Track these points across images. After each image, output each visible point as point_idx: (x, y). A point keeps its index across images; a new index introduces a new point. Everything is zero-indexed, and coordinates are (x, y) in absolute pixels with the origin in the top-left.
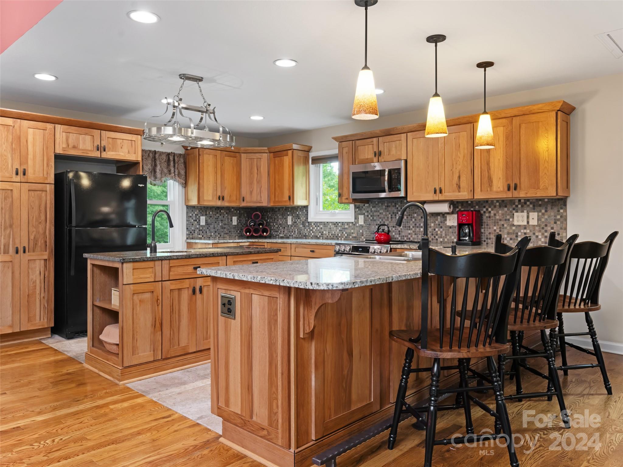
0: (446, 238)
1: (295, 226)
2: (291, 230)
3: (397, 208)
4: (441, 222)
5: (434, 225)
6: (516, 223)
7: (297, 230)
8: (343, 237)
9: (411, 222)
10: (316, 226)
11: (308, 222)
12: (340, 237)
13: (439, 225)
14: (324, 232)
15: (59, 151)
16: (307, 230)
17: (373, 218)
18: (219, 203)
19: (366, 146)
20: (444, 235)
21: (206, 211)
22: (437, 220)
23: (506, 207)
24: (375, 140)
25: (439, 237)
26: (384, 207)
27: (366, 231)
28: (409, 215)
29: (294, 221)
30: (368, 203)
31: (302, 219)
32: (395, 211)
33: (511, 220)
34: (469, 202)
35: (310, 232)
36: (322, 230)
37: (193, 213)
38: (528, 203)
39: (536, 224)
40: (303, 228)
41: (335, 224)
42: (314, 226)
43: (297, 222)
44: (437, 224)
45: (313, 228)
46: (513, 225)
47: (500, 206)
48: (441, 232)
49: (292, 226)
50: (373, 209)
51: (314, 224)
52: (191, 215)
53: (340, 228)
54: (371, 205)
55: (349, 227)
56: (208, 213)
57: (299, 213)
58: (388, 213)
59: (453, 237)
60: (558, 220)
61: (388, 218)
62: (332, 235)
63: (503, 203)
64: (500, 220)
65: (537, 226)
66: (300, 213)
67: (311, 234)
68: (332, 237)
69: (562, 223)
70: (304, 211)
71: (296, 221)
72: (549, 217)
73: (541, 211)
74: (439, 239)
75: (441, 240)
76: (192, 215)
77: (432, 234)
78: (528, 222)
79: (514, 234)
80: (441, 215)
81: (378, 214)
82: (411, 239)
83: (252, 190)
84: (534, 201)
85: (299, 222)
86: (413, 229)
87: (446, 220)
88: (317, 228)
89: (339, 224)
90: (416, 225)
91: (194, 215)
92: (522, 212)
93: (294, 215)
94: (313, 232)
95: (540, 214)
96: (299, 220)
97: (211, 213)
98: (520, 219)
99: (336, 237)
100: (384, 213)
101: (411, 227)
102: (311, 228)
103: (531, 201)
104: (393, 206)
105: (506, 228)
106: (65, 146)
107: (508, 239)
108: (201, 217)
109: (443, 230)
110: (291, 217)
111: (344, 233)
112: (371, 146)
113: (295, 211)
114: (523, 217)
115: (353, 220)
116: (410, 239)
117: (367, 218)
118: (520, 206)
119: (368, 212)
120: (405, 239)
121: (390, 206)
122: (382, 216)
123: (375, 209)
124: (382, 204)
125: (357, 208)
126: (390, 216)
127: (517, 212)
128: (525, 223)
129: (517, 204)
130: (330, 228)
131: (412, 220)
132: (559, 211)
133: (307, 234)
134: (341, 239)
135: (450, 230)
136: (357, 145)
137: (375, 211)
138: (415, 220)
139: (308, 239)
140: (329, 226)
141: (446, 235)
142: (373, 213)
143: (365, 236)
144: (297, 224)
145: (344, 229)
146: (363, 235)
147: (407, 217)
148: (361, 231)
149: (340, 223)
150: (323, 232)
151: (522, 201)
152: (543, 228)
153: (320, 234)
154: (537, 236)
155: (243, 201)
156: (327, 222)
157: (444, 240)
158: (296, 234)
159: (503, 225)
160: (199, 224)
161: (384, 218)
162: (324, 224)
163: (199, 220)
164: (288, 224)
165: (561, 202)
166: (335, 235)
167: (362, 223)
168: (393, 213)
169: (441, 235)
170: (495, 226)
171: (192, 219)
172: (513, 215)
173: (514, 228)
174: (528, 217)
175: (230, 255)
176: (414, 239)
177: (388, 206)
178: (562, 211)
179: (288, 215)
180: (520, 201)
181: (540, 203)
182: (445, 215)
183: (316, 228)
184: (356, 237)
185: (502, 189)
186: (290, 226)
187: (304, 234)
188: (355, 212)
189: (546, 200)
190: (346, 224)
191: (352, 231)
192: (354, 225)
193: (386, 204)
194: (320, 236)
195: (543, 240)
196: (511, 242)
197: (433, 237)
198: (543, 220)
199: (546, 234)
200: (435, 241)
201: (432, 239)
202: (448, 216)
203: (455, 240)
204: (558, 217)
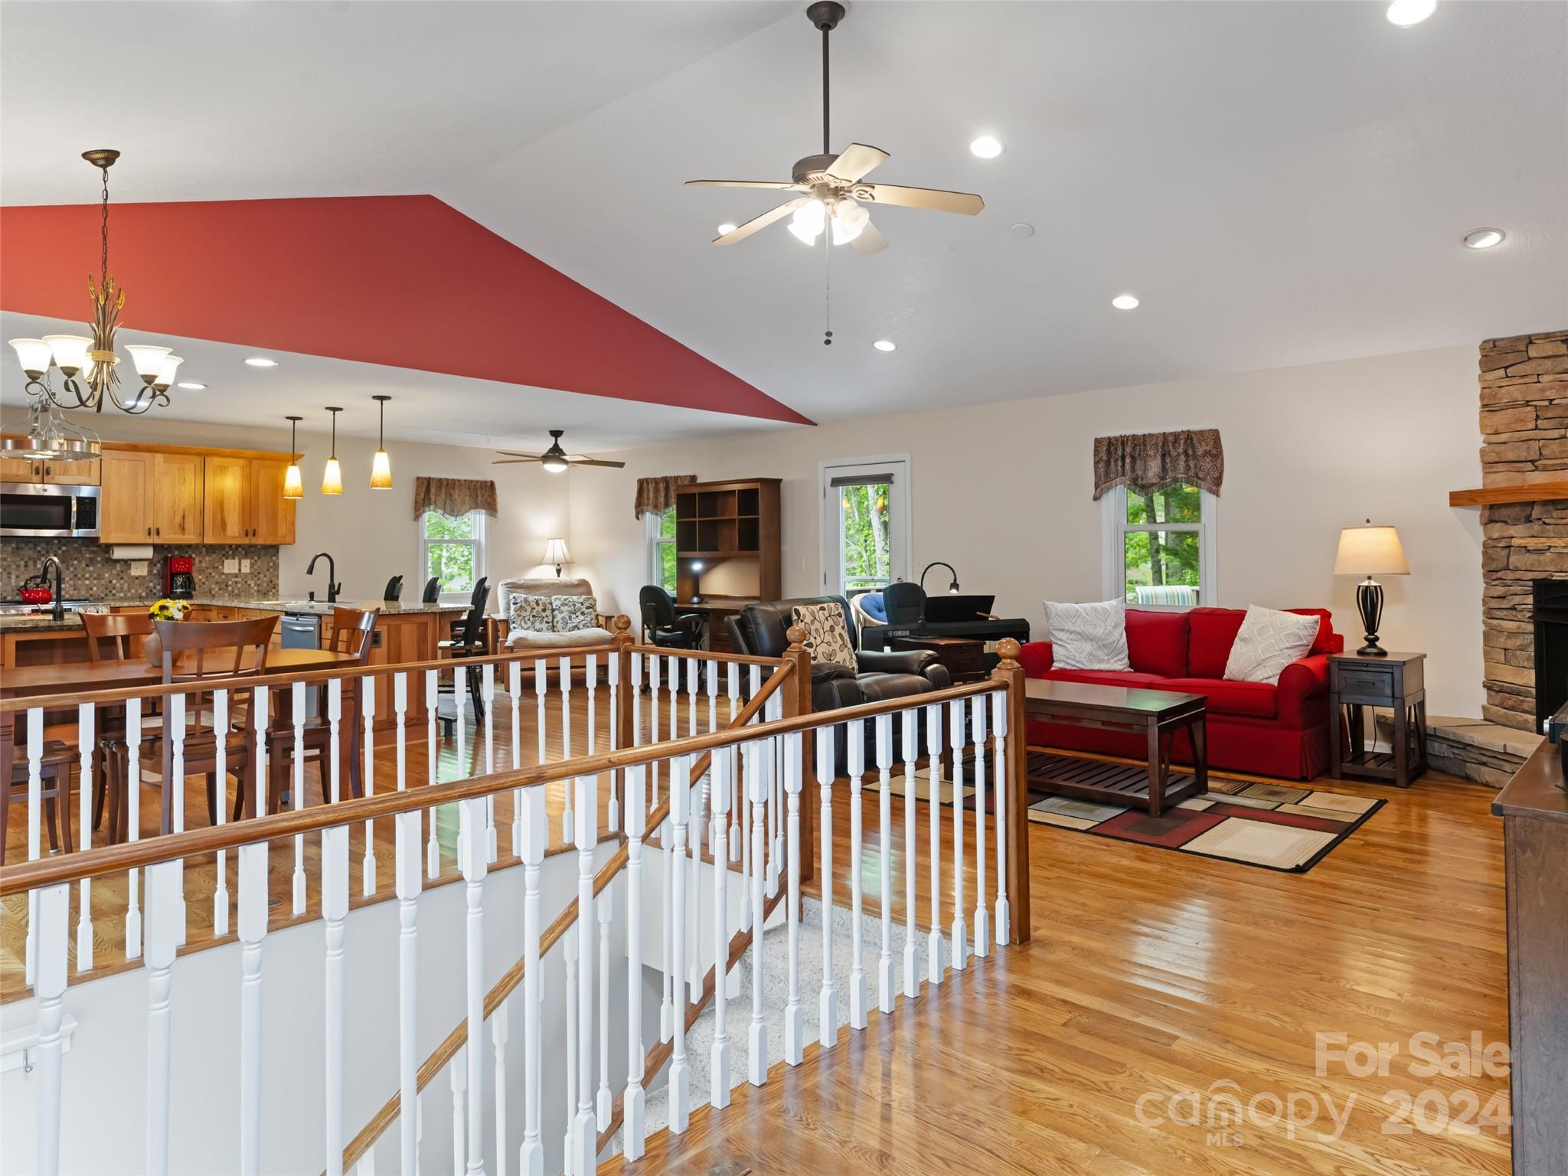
0: (129, 591)
4: (122, 572)
5: (110, 575)
6: (226, 571)
13: (118, 575)
20: (126, 588)
22: (115, 568)
23: (214, 553)
25: (118, 592)
33: (220, 567)
38: (240, 549)
39: (249, 571)
44: (114, 574)
46: (223, 574)
47: (207, 552)
48: (121, 584)
59: (140, 591)
60: (271, 567)
63: (211, 549)
64: (207, 568)
65: (249, 573)
69: (274, 570)
72: (262, 564)
73: (253, 558)
74: (117, 595)
75: (122, 595)
77: (106, 588)
78: (240, 570)
79: (223, 583)
80: (123, 562)
84: (246, 547)
87: (130, 569)
92: (234, 558)
95: (253, 561)
98: (231, 566)
103: (243, 547)
105: (214, 577)
107: (217, 589)
109: (126, 582)
114: (234, 564)
127: (227, 558)
128: (237, 571)
129: (227, 550)
132: (271, 558)
135: (137, 581)
141: (129, 588)
151: (233, 547)
152: (255, 576)
154: (250, 585)
157: (125, 595)
159: (211, 574)
165: (275, 550)
169: (122, 588)
170: (200, 574)
172: (223, 562)
173: (223, 576)
174: (240, 564)
178: (274, 558)
180: (230, 546)
181: (253, 549)
182: (130, 562)
185: (237, 534)
189: (259, 547)
195: (255, 588)
196: (220, 592)
197: (107, 592)
198: (256, 567)
199: (259, 582)
200: (110, 597)
201: (107, 595)
202: (133, 564)
203: (144, 594)
204: (271, 564)
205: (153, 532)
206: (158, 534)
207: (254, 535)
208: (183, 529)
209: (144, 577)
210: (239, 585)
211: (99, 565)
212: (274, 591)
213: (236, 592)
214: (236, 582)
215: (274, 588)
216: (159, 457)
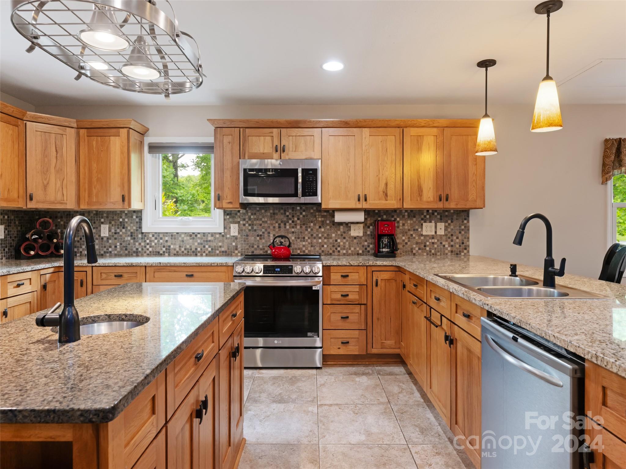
0: (350, 249)
1: (115, 239)
2: (108, 244)
3: (288, 216)
4: (344, 232)
5: (336, 235)
6: (424, 233)
7: (121, 244)
8: (204, 252)
9: (306, 232)
10: (156, 238)
11: (142, 233)
12: (199, 252)
13: (342, 235)
14: (172, 247)
16: (140, 244)
17: (252, 228)
19: (262, 138)
20: (347, 246)
22: (339, 230)
23: (414, 217)
24: (275, 130)
25: (341, 249)
26: (269, 214)
27: (242, 244)
28: (304, 224)
29: (113, 231)
30: (245, 209)
31: (129, 228)
32: (285, 219)
33: (420, 230)
34: (377, 211)
35: (145, 247)
36: (169, 244)
38: (436, 214)
39: (443, 234)
40: (132, 241)
41: (191, 236)
42: (153, 238)
43: (121, 233)
44: (339, 235)
45: (151, 241)
46: (422, 235)
47: (409, 216)
48: (344, 243)
49: (110, 239)
50: (252, 217)
51: (153, 236)
53: (199, 241)
54: (249, 211)
55: (215, 238)
57: (124, 220)
58: (274, 222)
59: (358, 249)
60: (463, 230)
61: (274, 227)
62: (185, 249)
63: (413, 213)
64: (409, 230)
65: (443, 235)
66: (126, 220)
67: (148, 249)
68: (186, 252)
69: (465, 232)
70: (134, 217)
71: (118, 231)
72: (454, 227)
73: (447, 222)
74: (341, 251)
75: (344, 252)
77: (333, 246)
78: (436, 232)
79: (422, 243)
80: (344, 225)
81: (261, 222)
82: (307, 252)
83: (48, 183)
84: (441, 211)
85: (123, 233)
86: (309, 241)
87: (350, 230)
88: (158, 241)
89: (199, 236)
90: (312, 235)
92: (431, 222)
93: (113, 223)
94: (150, 247)
95: (447, 224)
96: (124, 230)
98: (429, 229)
99: (193, 252)
100: (269, 222)
101: (306, 238)
102: (148, 241)
103: (438, 211)
104: (282, 214)
105: (414, 238)
107: (417, 249)
109: (347, 241)
110: (107, 226)
111: (207, 247)
112: (268, 139)
113: (115, 218)
114: (431, 227)
115: (221, 230)
116: (304, 252)
117: (244, 228)
118: (428, 217)
119: (244, 220)
120: (299, 252)
121: (277, 214)
122: (266, 225)
123: (255, 217)
124: (266, 211)
125: (228, 214)
126: (277, 225)
127: (425, 222)
128: (433, 233)
129: (425, 214)
130: (183, 241)
131: (307, 230)
132: (463, 222)
133: (140, 249)
134: (202, 255)
135: (355, 241)
136: (247, 135)
137: (255, 219)
138: (312, 230)
139: (142, 256)
140: (180, 239)
141: (350, 246)
142: (252, 222)
143: (239, 250)
144: (121, 236)
145: (207, 241)
146: (237, 249)
147: (301, 227)
148: (234, 244)
149: (199, 233)
150: (169, 246)
151: (430, 211)
152: (449, 238)
153: (164, 249)
154: (444, 246)
155: (31, 200)
156: (178, 233)
157: (347, 252)
158: (118, 250)
159: (412, 235)
161: (269, 227)
162: (172, 236)
164: (102, 235)
165: (466, 214)
166: (191, 249)
167: (236, 234)
168: (282, 222)
169: (345, 246)
170: (403, 236)
172: (422, 225)
173: (422, 238)
174: (436, 227)
176: (309, 251)
177: (274, 214)
178: (465, 222)
179: (102, 223)
180: (428, 211)
181: (447, 213)
182: (349, 225)
183: (156, 241)
184: (226, 252)
186: (105, 239)
187: (135, 249)
188: (224, 220)
189: (452, 211)
190: (209, 235)
191: (220, 244)
192: (223, 236)
193: (271, 211)
194: (164, 252)
195: (449, 249)
196: (420, 251)
197: (334, 249)
198: (449, 230)
199: (452, 243)
200: (336, 253)
201: (334, 252)
202: (352, 226)
203: (361, 252)
204: (463, 227)
205: (362, 199)
206: (366, 200)
207: (447, 200)
208: (386, 195)
209: (361, 238)
210: (436, 246)
211: (328, 227)
212: (465, 251)
213: (433, 251)
214: (433, 243)
215: (465, 249)
216: (366, 131)
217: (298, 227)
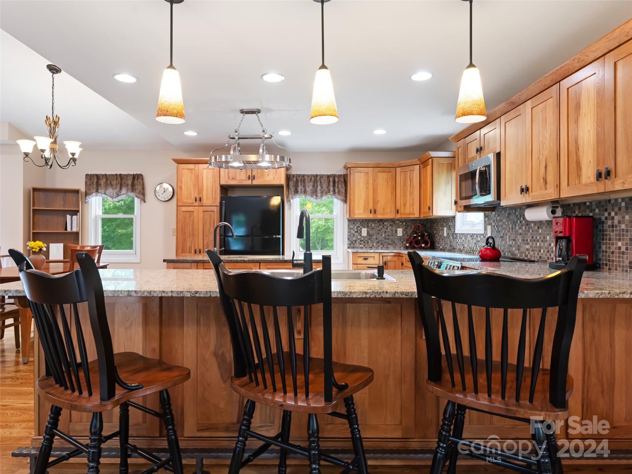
1: (448, 238)
2: (446, 242)
3: (517, 216)
5: (550, 238)
7: (450, 242)
8: (477, 251)
9: (529, 234)
10: (460, 238)
11: (456, 234)
14: (465, 245)
15: (223, 183)
16: (455, 242)
17: (498, 229)
18: (371, 216)
21: (368, 223)
24: (478, 133)
26: (506, 215)
28: (527, 225)
29: (447, 232)
31: (452, 230)
32: (515, 219)
34: (588, 204)
35: (457, 245)
36: (464, 243)
37: (354, 225)
40: (453, 240)
41: (471, 236)
43: (450, 234)
45: (458, 240)
50: (498, 218)
52: (352, 227)
53: (475, 241)
54: (496, 213)
55: (481, 239)
56: (370, 225)
62: (470, 248)
64: (627, 231)
66: (451, 224)
68: (470, 250)
70: (453, 222)
76: (354, 227)
81: (502, 223)
82: (529, 257)
83: (406, 202)
86: (531, 244)
88: (461, 241)
89: (475, 236)
90: (533, 238)
91: (356, 227)
93: (448, 226)
97: (373, 225)
99: (473, 250)
101: (529, 241)
104: (514, 213)
106: (226, 178)
108: (363, 229)
111: (478, 246)
112: (475, 142)
113: (448, 222)
115: (483, 231)
117: (494, 229)
119: (494, 221)
120: (524, 256)
122: (504, 226)
123: (500, 218)
124: (505, 212)
125: (486, 217)
126: (511, 226)
130: (469, 241)
131: (529, 231)
133: (455, 247)
137: (500, 221)
138: (533, 231)
139: (455, 251)
140: (468, 239)
142: (498, 223)
145: (478, 241)
147: (525, 228)
149: (475, 234)
153: (463, 247)
155: (398, 213)
156: (467, 234)
158: (449, 246)
160: (361, 235)
161: (506, 228)
162: (465, 236)
163: (361, 232)
164: (445, 235)
167: (490, 235)
168: (514, 222)
171: (354, 230)
175: (262, 262)
179: (445, 227)
185: (590, 180)
186: (445, 238)
187: (453, 247)
188: (485, 222)
190: (479, 236)
191: (483, 244)
192: (484, 237)
193: (508, 212)
194: (462, 250)
197: (548, 255)
200: (550, 261)
201: (548, 258)
208: (546, 182)
211: (544, 228)
216: (529, 104)
217: (524, 228)
